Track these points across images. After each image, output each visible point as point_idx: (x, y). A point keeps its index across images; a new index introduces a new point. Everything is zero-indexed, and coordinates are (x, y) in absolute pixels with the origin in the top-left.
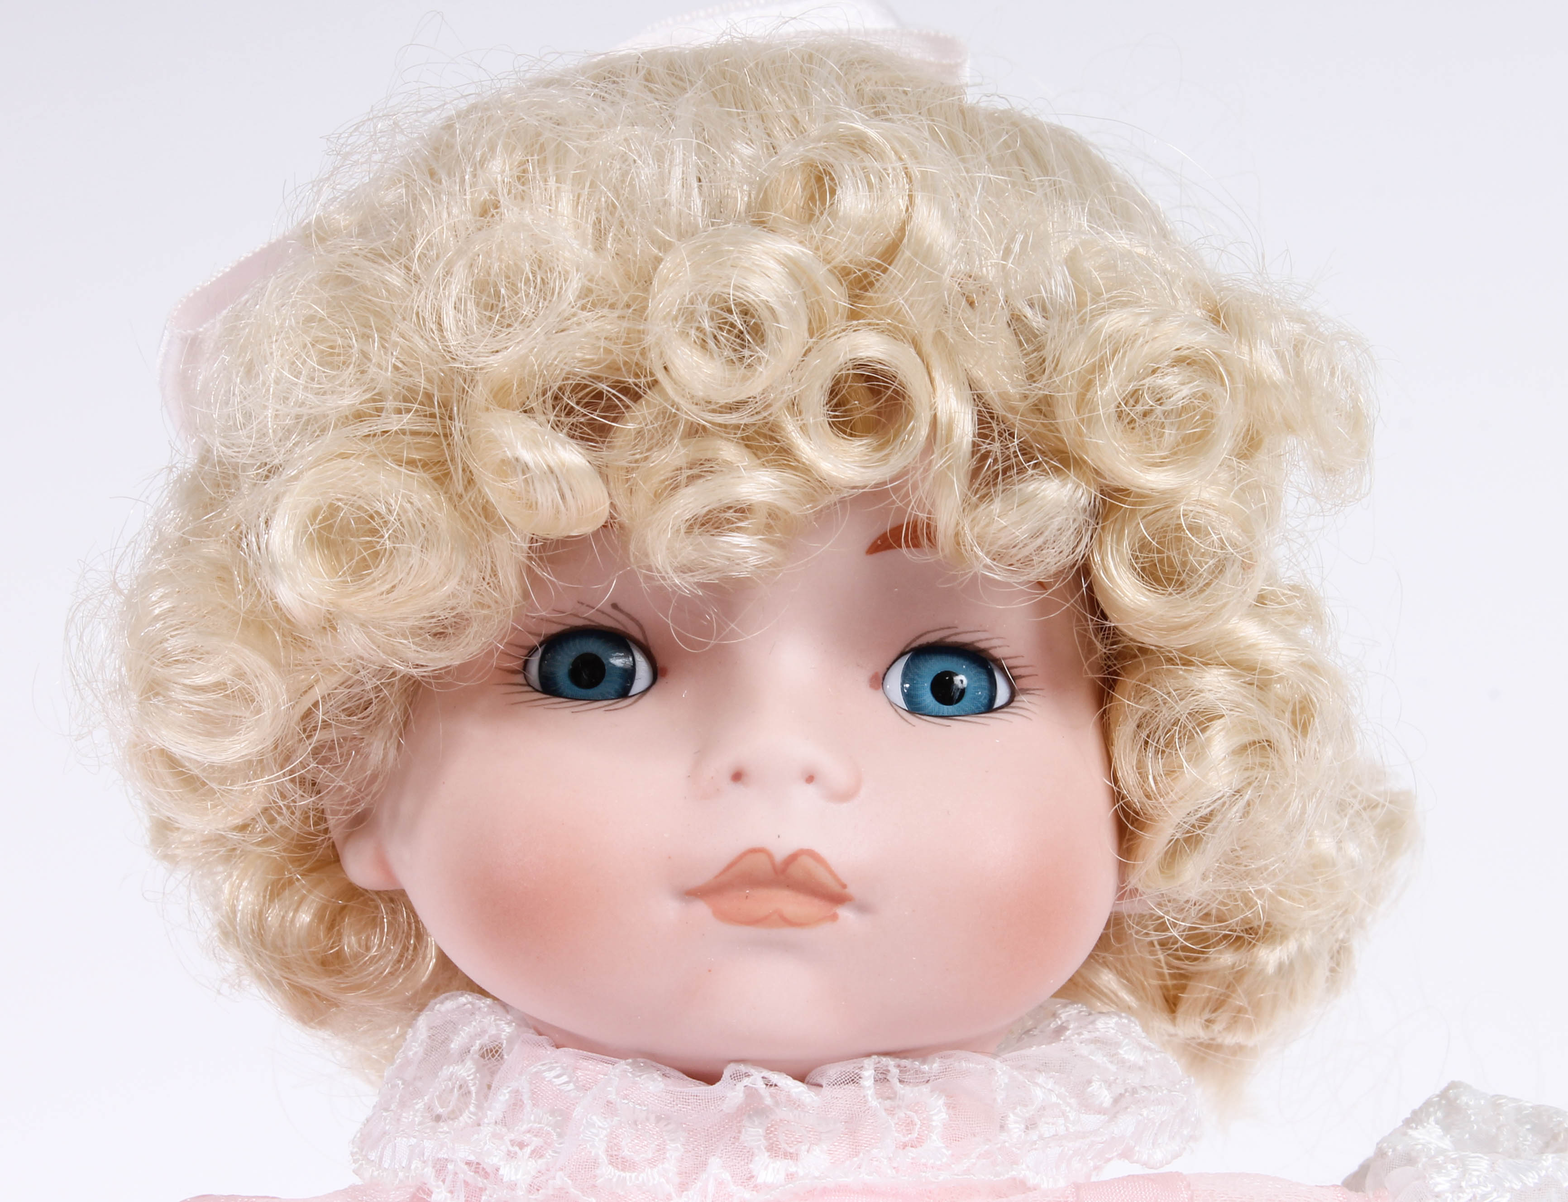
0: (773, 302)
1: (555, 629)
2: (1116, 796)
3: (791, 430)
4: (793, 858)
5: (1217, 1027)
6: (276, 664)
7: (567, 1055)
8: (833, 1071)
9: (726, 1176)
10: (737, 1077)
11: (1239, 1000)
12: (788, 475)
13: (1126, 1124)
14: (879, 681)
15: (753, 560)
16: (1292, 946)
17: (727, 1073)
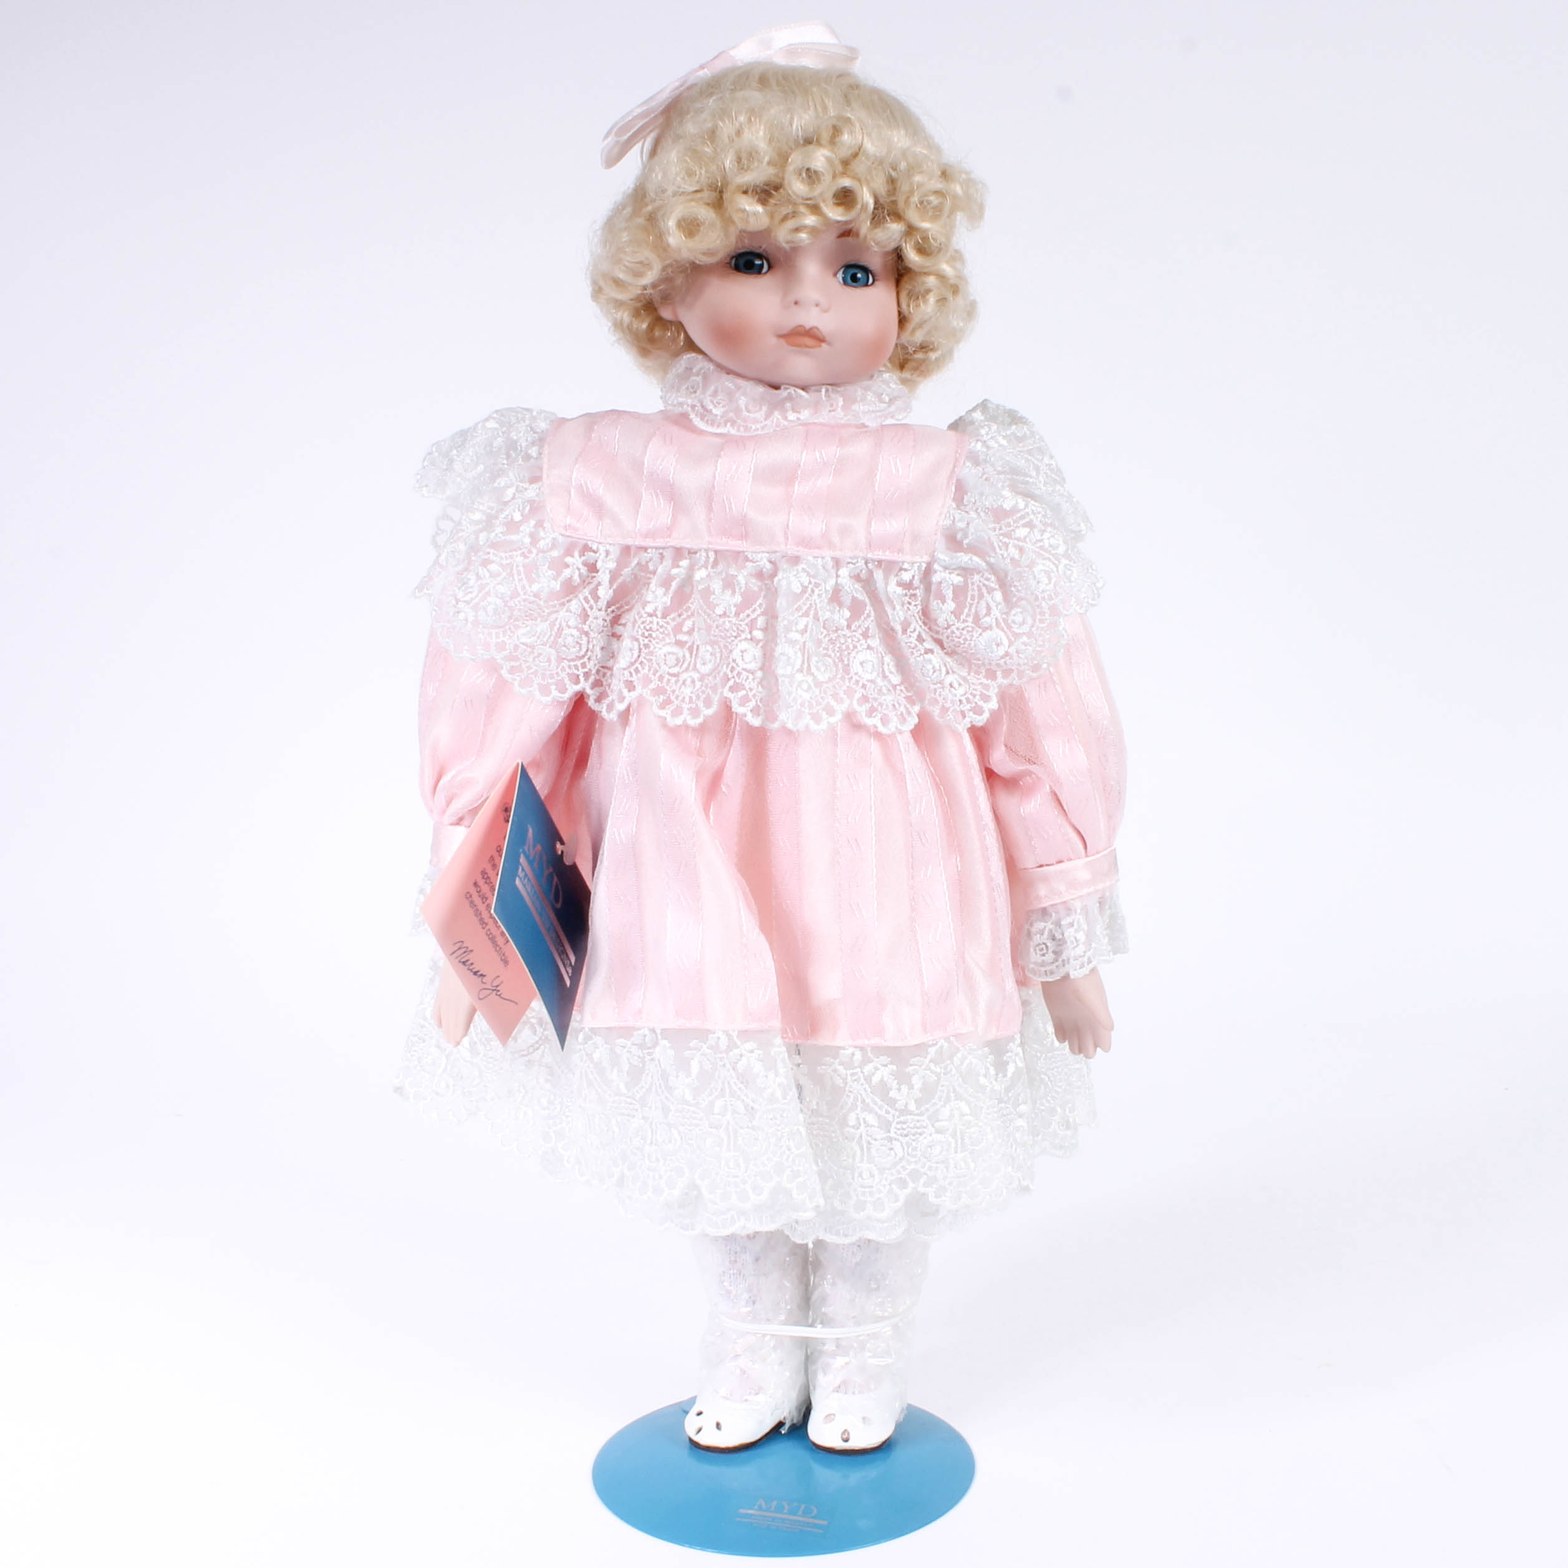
0: (823, 171)
1: (742, 251)
2: (900, 313)
3: (822, 205)
4: (811, 329)
5: (914, 376)
6: (659, 256)
7: (730, 376)
8: (813, 388)
9: (779, 417)
10: (786, 389)
11: (923, 368)
12: (820, 218)
13: (893, 408)
14: (835, 275)
15: (807, 242)
16: (939, 352)
17: (782, 387)
